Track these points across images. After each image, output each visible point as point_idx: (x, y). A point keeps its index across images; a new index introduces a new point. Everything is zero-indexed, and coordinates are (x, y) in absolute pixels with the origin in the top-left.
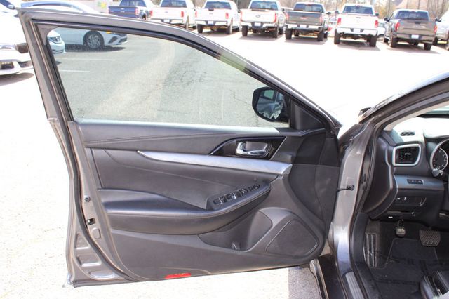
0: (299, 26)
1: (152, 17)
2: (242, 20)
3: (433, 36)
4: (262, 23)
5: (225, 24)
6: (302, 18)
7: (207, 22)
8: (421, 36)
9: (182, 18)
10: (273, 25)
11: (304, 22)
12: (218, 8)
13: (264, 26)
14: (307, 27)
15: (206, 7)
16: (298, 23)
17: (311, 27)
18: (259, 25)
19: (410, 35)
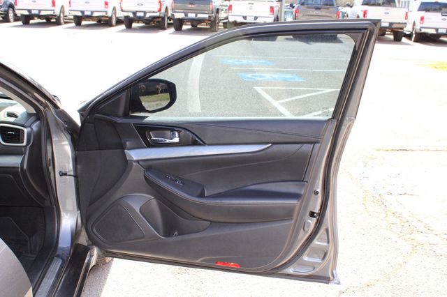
0: (186, 15)
2: (122, 10)
4: (145, 13)
5: (104, 14)
6: (190, 6)
7: (83, 12)
9: (53, 8)
10: (158, 14)
11: (192, 11)
13: (148, 15)
14: (196, 15)
16: (185, 11)
17: (200, 16)
18: (141, 14)
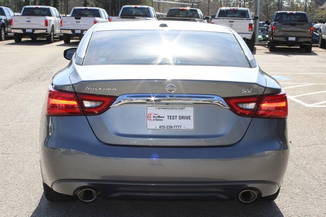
1: (12, 27)
3: (310, 38)
7: (73, 31)
8: (297, 38)
12: (86, 16)
15: (72, 16)
19: (287, 38)
